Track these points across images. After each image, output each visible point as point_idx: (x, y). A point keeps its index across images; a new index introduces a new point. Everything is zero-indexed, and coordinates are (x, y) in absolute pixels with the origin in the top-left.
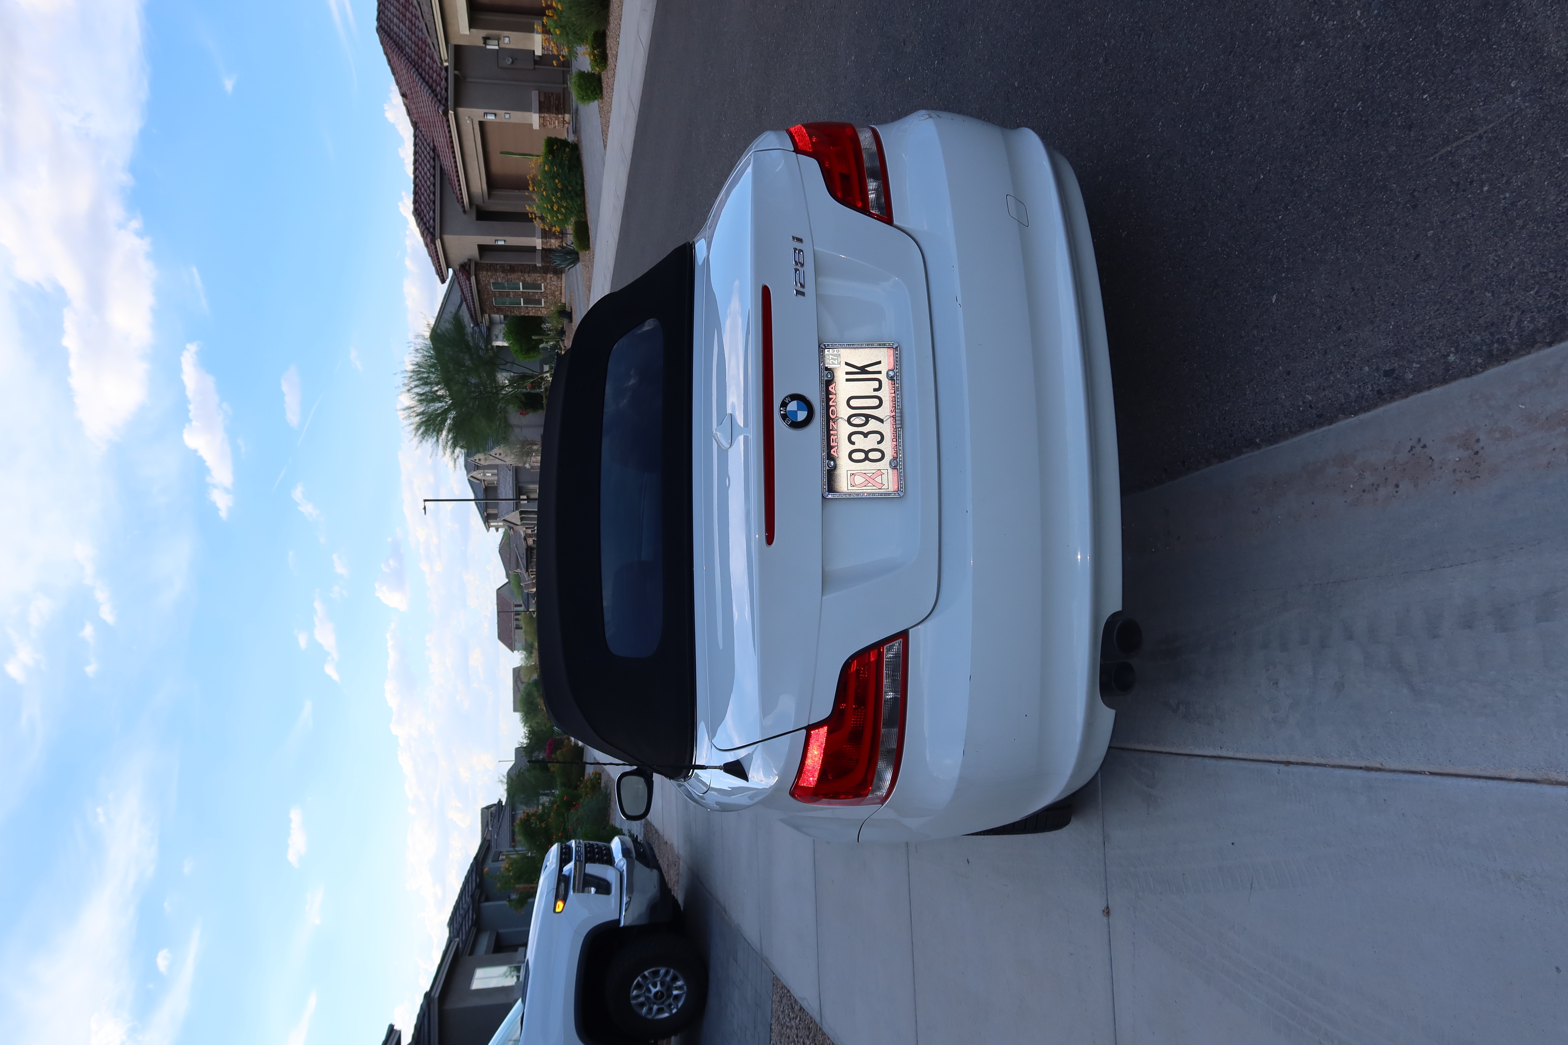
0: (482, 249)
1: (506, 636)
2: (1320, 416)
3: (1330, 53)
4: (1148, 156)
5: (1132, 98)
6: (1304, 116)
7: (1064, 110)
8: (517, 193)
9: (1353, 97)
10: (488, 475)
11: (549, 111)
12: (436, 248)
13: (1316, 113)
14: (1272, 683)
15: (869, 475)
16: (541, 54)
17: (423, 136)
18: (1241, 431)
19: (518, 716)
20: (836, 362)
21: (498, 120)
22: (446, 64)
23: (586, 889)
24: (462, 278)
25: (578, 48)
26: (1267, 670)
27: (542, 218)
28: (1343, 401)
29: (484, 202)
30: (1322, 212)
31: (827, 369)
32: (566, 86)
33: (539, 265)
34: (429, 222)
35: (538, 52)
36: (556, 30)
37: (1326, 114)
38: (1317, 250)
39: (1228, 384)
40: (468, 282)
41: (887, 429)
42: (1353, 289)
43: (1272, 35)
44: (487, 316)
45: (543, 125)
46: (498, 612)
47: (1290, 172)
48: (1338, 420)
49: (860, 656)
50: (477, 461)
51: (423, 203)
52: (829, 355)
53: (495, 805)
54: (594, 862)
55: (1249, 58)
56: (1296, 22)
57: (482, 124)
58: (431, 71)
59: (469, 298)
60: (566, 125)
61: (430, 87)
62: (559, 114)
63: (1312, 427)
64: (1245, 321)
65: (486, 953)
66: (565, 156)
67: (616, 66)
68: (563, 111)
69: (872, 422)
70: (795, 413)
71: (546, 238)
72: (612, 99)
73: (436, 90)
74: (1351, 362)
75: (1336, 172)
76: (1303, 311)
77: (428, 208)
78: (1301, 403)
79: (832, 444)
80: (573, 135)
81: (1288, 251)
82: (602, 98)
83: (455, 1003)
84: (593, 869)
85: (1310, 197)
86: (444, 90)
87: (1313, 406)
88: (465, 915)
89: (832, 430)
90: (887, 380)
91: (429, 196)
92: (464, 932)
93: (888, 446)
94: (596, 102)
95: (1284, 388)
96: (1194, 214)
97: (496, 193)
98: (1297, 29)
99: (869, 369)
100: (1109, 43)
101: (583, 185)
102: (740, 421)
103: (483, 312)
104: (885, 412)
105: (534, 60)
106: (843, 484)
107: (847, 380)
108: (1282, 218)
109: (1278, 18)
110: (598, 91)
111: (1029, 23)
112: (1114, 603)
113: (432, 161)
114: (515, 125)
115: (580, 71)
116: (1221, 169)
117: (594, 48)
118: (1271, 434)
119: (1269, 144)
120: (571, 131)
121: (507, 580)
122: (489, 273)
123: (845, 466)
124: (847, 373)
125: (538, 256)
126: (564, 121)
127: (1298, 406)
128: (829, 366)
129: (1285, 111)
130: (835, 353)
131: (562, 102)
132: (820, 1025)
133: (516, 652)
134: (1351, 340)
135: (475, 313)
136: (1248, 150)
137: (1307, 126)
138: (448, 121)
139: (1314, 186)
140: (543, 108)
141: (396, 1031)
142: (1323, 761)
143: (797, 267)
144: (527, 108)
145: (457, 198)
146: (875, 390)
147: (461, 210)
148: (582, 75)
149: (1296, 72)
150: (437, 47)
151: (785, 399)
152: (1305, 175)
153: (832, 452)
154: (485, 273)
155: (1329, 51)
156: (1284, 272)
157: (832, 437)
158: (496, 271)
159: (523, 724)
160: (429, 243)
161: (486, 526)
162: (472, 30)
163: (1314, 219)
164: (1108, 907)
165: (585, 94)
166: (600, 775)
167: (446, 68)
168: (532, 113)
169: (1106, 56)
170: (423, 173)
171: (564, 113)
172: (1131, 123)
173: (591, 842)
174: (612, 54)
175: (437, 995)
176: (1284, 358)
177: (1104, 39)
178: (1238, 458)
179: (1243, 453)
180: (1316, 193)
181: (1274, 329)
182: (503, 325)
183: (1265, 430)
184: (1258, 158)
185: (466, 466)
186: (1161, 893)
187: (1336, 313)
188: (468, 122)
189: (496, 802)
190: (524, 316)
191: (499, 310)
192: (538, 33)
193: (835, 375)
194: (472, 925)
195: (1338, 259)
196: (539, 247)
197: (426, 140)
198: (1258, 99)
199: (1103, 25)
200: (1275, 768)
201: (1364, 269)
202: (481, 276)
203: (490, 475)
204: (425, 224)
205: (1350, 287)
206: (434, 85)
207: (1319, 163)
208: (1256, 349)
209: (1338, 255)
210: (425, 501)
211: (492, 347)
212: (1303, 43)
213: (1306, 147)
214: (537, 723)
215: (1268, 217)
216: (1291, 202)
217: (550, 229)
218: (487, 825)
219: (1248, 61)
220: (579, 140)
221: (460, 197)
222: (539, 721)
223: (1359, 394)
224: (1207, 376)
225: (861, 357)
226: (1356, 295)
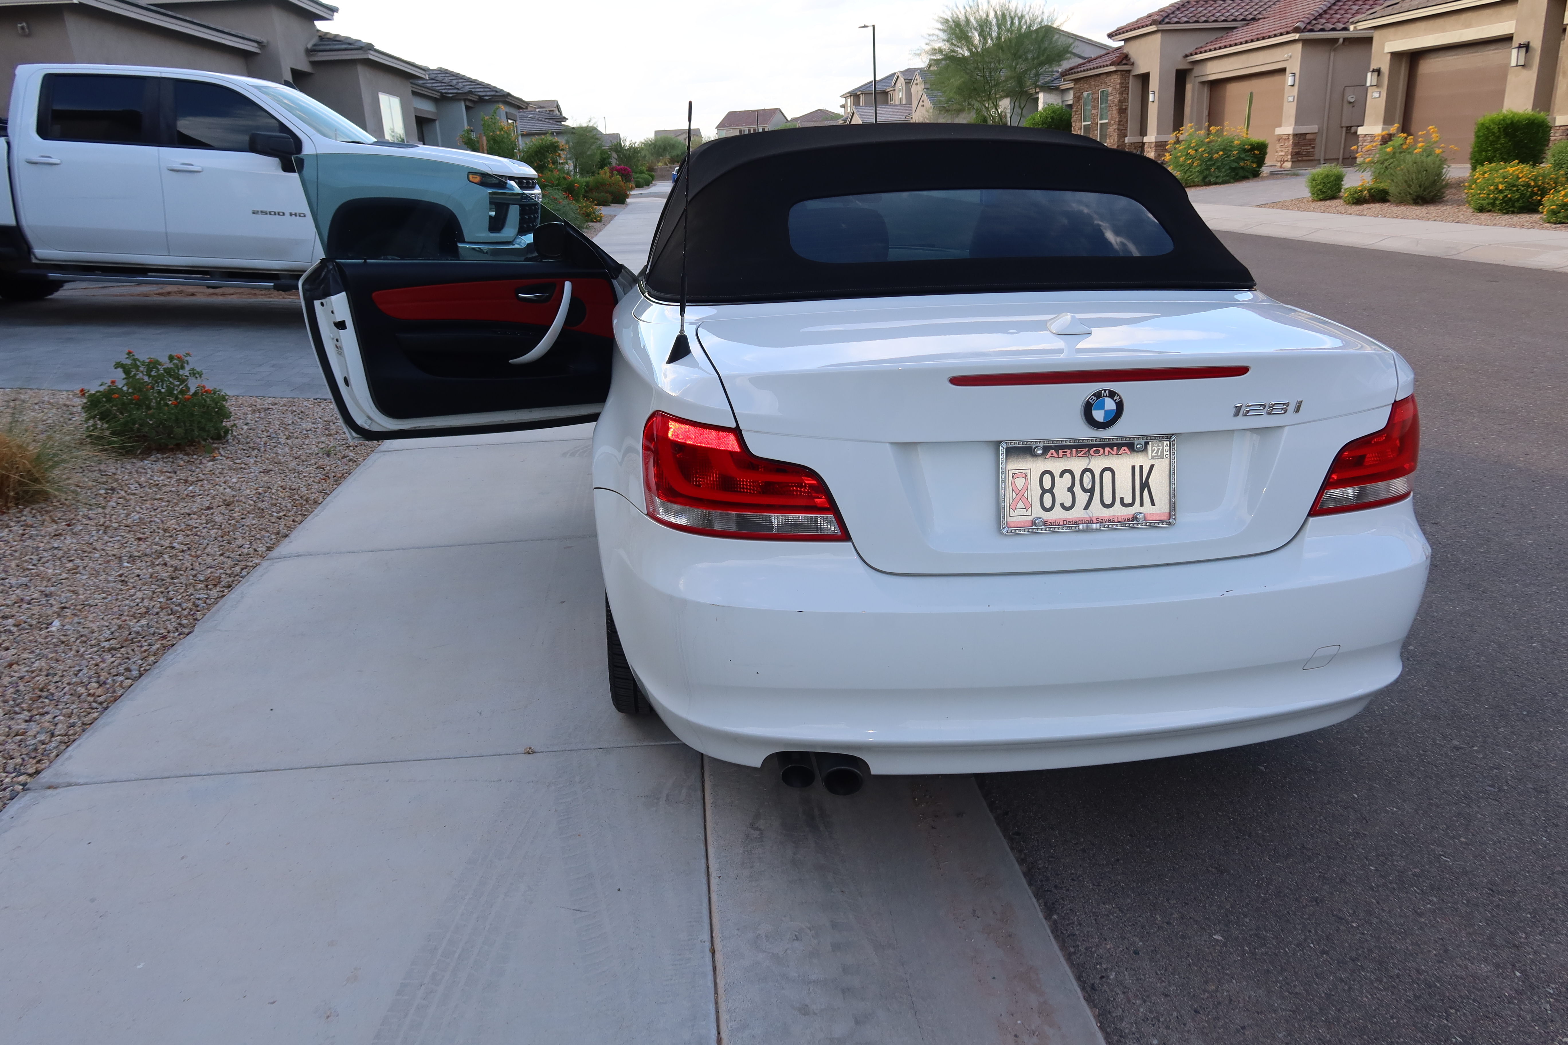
0: (1145, 78)
1: (732, 118)
2: (1093, 987)
3: (1512, 1006)
4: (1356, 796)
5: (1419, 778)
6: (1433, 974)
7: (1391, 700)
8: (1206, 113)
9: (1466, 1032)
10: (901, 94)
11: (1295, 144)
12: (1147, 26)
13: (1439, 988)
14: (797, 934)
15: (1025, 495)
16: (1359, 133)
17: (1269, 7)
18: (1062, 898)
19: (651, 136)
20: (1154, 454)
21: (1287, 89)
22: (1352, 28)
23: (494, 206)
24: (1113, 57)
25: (1370, 173)
26: (809, 928)
27: (1178, 141)
28: (1114, 1015)
29: (1195, 77)
30: (1326, 994)
31: (1147, 443)
32: (1322, 162)
33: (1127, 140)
34: (1175, 17)
35: (1361, 131)
36: (1391, 148)
37: (1440, 1000)
38: (1281, 987)
39: (1113, 884)
40: (1108, 63)
41: (1077, 513)
42: (1243, 1028)
43: (1521, 938)
44: (1071, 85)
45: (1280, 138)
46: (757, 111)
47: (1366, 957)
48: (1091, 1008)
49: (822, 488)
50: (915, 82)
51: (1196, 10)
52: (1163, 445)
53: (561, 114)
54: (521, 214)
55: (1489, 911)
56: (1541, 966)
57: (1283, 71)
58: (1342, 12)
59: (1089, 66)
60: (1279, 164)
61: (1325, 12)
62: (1292, 155)
63: (1079, 978)
64: (1186, 904)
65: (415, 109)
66: (1248, 163)
67: (1350, 214)
68: (1296, 160)
69: (1086, 496)
70: (1101, 407)
71: (1156, 146)
72: (1314, 211)
73: (1321, 18)
74: (1160, 1024)
75: (1375, 1010)
76: (1209, 970)
77: (1191, 15)
78: (1104, 966)
79: (1061, 451)
80: (1269, 172)
81: (1275, 954)
82: (1313, 201)
83: (364, 75)
84: (514, 212)
85: (1342, 980)
86: (1322, 27)
87: (1104, 979)
88: (451, 86)
89: (1077, 451)
90: (1133, 513)
91: (1203, 16)
92: (434, 85)
93: (1058, 514)
94: (1310, 195)
95: (1119, 947)
96: (1298, 847)
97: (1206, 90)
98: (1534, 967)
99: (1146, 492)
100: (1478, 752)
101: (1216, 183)
102: (1084, 344)
103: (1076, 81)
104: (1097, 510)
105: (1351, 127)
106: (1016, 465)
107: (1133, 468)
108: (1311, 947)
109: (1543, 945)
110: (1321, 197)
111: (1484, 661)
112: (878, 767)
113: (1242, 17)
114: (1281, 108)
115: (1344, 176)
116: (1355, 879)
117: (1370, 190)
118: (1065, 932)
119: (1393, 934)
120: (1272, 169)
121: (789, 119)
122: (1118, 86)
123: (1035, 467)
124: (1141, 467)
125: (1137, 139)
126: (1284, 161)
127: (1100, 963)
128: (1149, 447)
129: (1434, 952)
130: (1165, 453)
131: (1305, 158)
132: (377, 450)
133: (716, 131)
134: (1185, 1025)
135: (1075, 73)
136: (1382, 909)
137: (1422, 977)
138: (1288, 33)
139: (1354, 985)
140: (1299, 138)
141: (332, 15)
142: (721, 991)
143: (1267, 407)
144: (1298, 121)
145: (1202, 47)
146: (1122, 499)
147: (1187, 52)
148: (1339, 179)
149: (1483, 966)
150: (1372, 16)
151: (1118, 395)
152: (1366, 975)
153: (1051, 451)
154: (1119, 81)
155: (1513, 1003)
156: (1250, 948)
157: (1069, 451)
158: (1121, 93)
159: (643, 141)
160: (1152, 18)
161: (846, 94)
162: (1389, 55)
163: (1316, 984)
164: (534, 753)
165: (1318, 182)
166: (600, 221)
167: (1346, 29)
168: (1293, 126)
169: (1462, 748)
170: (1229, 8)
171: (1293, 162)
172: (1390, 776)
173: (540, 211)
174: (1363, 210)
175: (371, 57)
176: (1152, 948)
177: (1482, 746)
178: (1031, 895)
179: (1038, 900)
180: (1346, 988)
181: (1183, 937)
182: (1060, 104)
183: (1068, 925)
184: (1375, 921)
185: (909, 70)
186: (556, 811)
187: (1213, 1008)
188: (1286, 56)
189: (564, 115)
190: (1071, 126)
191: (1078, 98)
192: (1383, 130)
193: (1140, 453)
194: (441, 93)
195: (1275, 1011)
196: (1146, 139)
197: (1265, 10)
198: (1444, 921)
199: (1497, 745)
200: (706, 937)
201: (1269, 1041)
202: (1116, 77)
203: (900, 96)
204: (1173, 13)
205: (1246, 1024)
206: (1328, 16)
207: (1382, 990)
208: (1158, 916)
209: (1280, 1011)
210: (874, 26)
211: (1038, 93)
212: (1518, 974)
213: (1398, 976)
214: (645, 156)
215: (1310, 931)
216: (1331, 958)
217: (1166, 151)
218: (541, 107)
219: (1486, 910)
220: (1263, 178)
221: (1202, 50)
222: (647, 158)
223: (1125, 1033)
224: (1118, 860)
225: (1159, 483)
226: (1238, 1031)
